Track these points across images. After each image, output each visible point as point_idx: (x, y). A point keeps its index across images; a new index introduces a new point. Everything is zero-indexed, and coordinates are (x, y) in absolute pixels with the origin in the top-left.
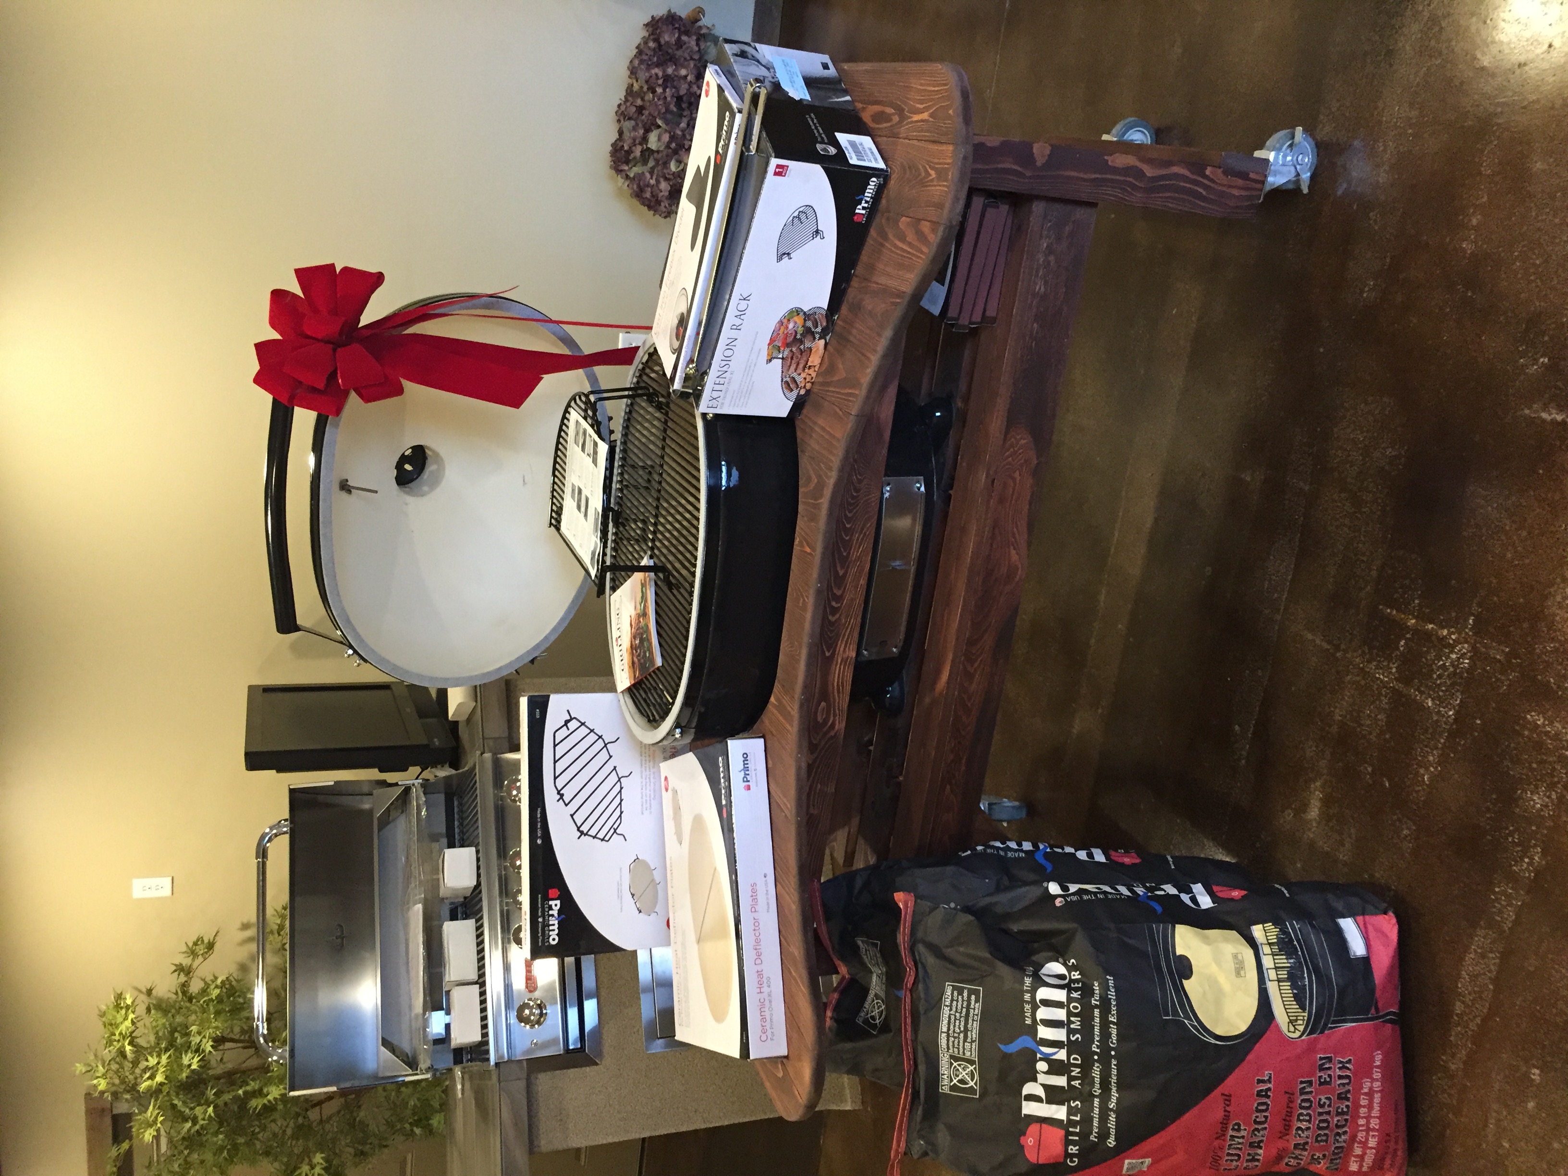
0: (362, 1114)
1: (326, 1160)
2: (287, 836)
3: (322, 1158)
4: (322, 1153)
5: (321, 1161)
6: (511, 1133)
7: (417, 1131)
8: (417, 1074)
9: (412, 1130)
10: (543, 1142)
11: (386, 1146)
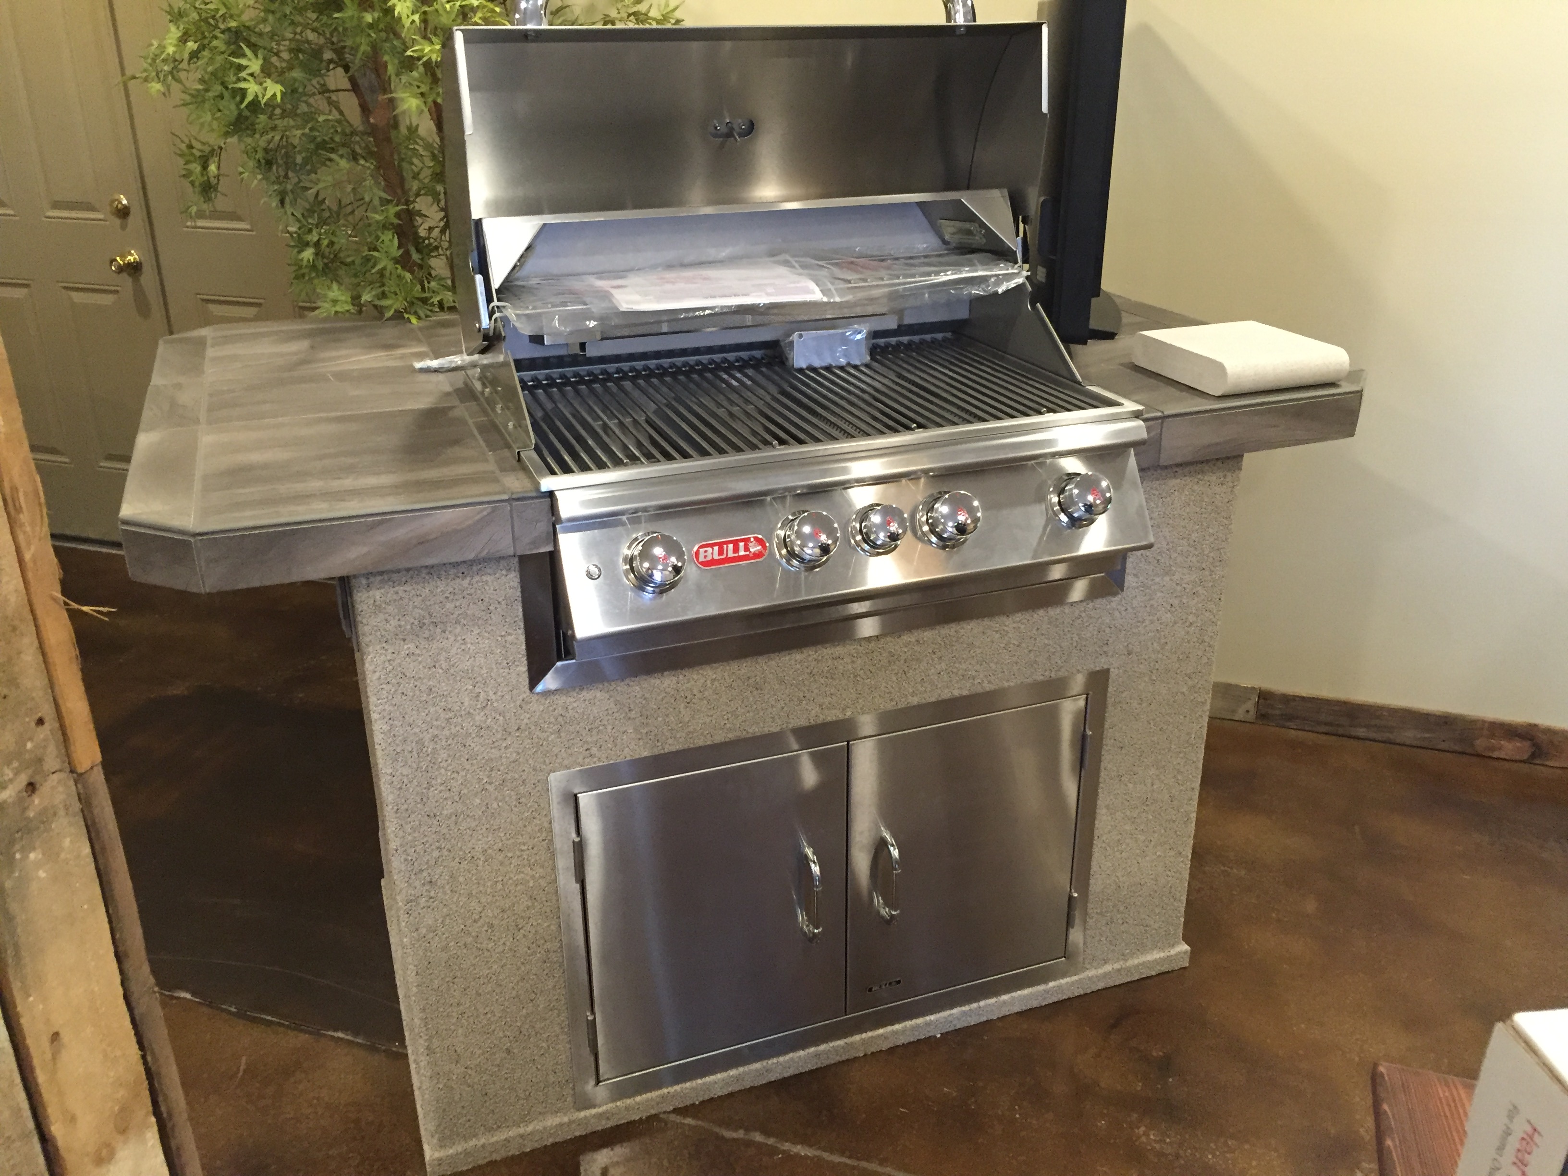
0: (343, 163)
1: (271, 104)
2: (940, 20)
3: (274, 95)
4: (283, 94)
5: (269, 94)
6: (401, 533)
7: (308, 254)
8: (489, 300)
9: (307, 244)
10: (377, 594)
11: (282, 202)
